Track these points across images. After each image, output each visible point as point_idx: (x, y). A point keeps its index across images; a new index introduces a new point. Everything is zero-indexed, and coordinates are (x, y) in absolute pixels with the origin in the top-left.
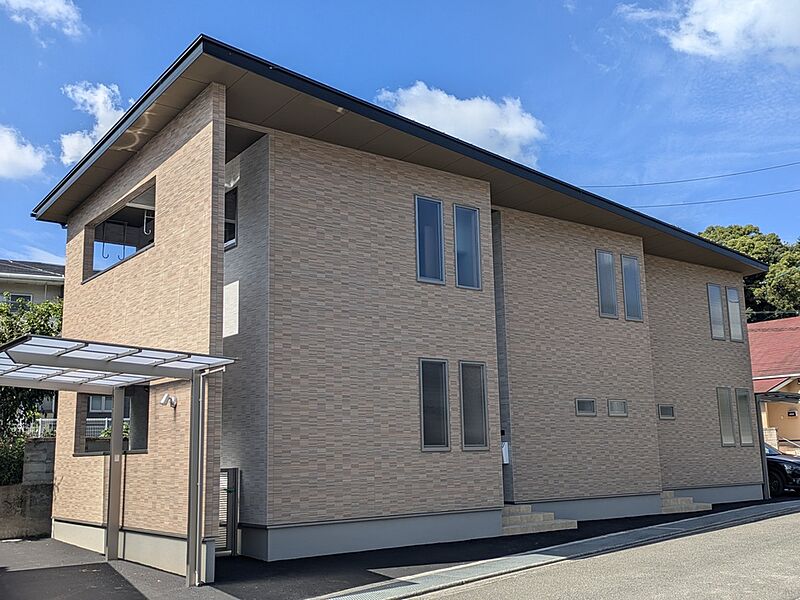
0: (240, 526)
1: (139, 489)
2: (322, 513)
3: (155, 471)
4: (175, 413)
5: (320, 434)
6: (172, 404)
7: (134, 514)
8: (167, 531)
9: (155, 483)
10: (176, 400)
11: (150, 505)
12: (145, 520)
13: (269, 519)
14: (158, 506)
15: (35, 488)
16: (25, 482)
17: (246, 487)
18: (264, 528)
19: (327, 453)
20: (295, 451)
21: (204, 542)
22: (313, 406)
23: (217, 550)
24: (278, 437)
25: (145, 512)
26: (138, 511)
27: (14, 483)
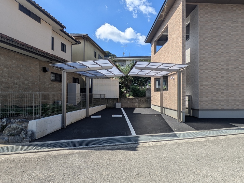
0: (192, 109)
1: (167, 99)
2: (215, 107)
3: (170, 95)
4: (174, 81)
5: (214, 87)
6: (173, 79)
7: (166, 104)
8: (173, 109)
9: (170, 98)
10: (174, 78)
11: (169, 103)
12: (168, 106)
13: (199, 108)
14: (171, 103)
15: (148, 98)
16: (146, 97)
17: (193, 100)
18: (198, 110)
19: (216, 92)
20: (207, 91)
21: (182, 112)
22: (212, 79)
23: (185, 114)
24: (202, 87)
25: (168, 104)
26: (167, 104)
27: (144, 97)
